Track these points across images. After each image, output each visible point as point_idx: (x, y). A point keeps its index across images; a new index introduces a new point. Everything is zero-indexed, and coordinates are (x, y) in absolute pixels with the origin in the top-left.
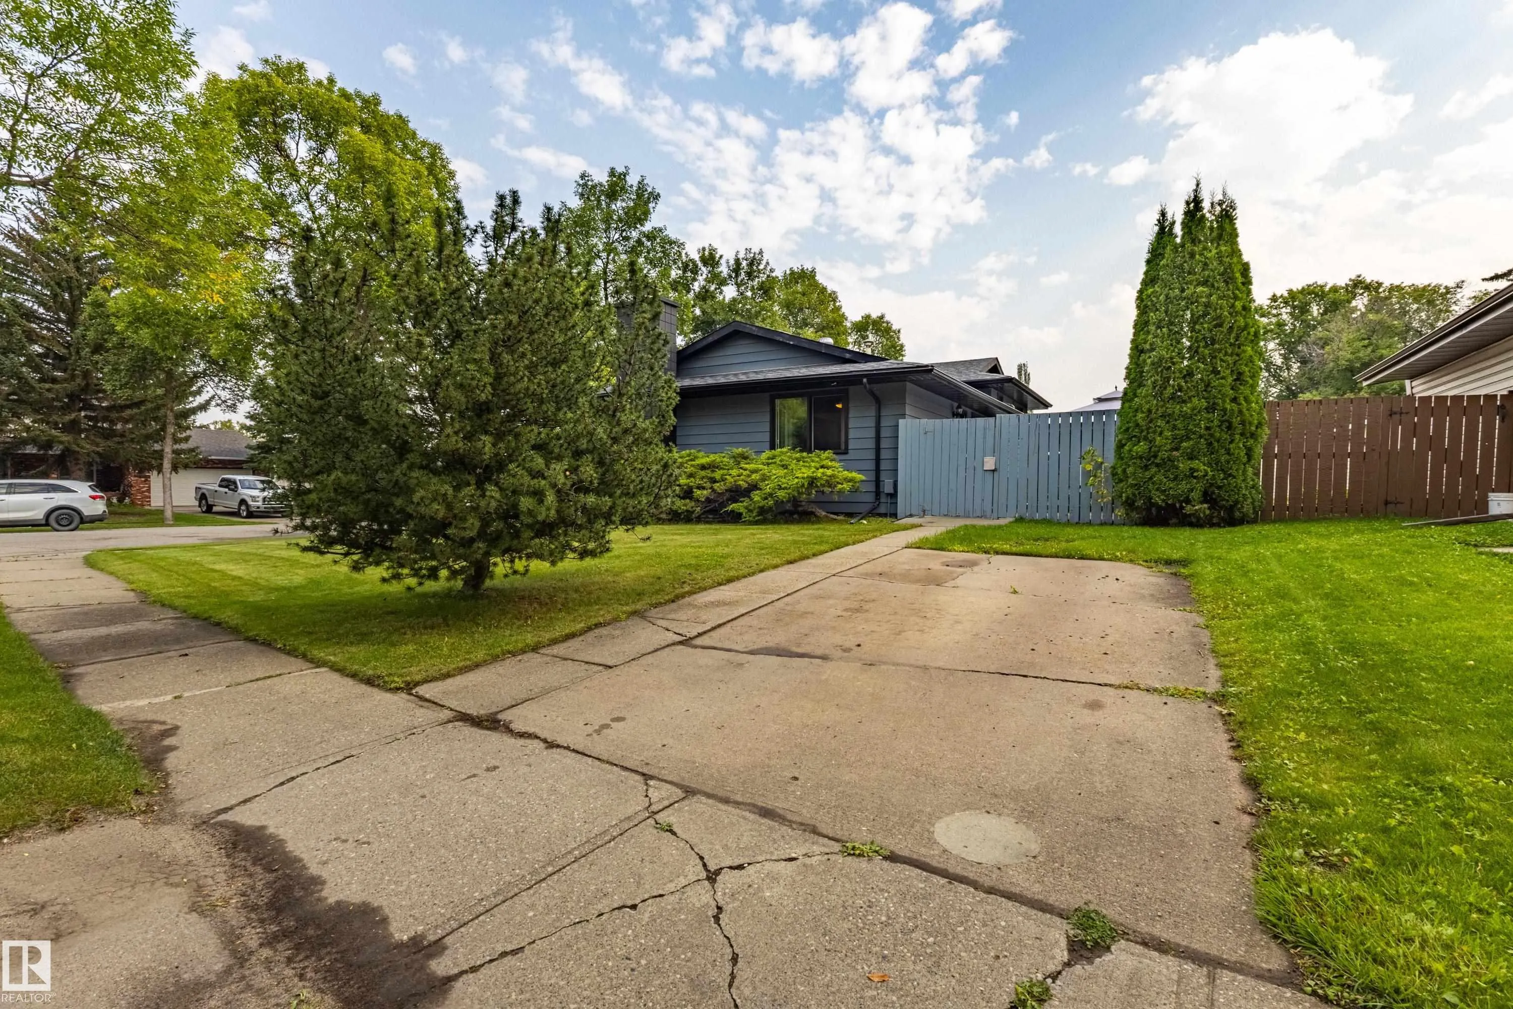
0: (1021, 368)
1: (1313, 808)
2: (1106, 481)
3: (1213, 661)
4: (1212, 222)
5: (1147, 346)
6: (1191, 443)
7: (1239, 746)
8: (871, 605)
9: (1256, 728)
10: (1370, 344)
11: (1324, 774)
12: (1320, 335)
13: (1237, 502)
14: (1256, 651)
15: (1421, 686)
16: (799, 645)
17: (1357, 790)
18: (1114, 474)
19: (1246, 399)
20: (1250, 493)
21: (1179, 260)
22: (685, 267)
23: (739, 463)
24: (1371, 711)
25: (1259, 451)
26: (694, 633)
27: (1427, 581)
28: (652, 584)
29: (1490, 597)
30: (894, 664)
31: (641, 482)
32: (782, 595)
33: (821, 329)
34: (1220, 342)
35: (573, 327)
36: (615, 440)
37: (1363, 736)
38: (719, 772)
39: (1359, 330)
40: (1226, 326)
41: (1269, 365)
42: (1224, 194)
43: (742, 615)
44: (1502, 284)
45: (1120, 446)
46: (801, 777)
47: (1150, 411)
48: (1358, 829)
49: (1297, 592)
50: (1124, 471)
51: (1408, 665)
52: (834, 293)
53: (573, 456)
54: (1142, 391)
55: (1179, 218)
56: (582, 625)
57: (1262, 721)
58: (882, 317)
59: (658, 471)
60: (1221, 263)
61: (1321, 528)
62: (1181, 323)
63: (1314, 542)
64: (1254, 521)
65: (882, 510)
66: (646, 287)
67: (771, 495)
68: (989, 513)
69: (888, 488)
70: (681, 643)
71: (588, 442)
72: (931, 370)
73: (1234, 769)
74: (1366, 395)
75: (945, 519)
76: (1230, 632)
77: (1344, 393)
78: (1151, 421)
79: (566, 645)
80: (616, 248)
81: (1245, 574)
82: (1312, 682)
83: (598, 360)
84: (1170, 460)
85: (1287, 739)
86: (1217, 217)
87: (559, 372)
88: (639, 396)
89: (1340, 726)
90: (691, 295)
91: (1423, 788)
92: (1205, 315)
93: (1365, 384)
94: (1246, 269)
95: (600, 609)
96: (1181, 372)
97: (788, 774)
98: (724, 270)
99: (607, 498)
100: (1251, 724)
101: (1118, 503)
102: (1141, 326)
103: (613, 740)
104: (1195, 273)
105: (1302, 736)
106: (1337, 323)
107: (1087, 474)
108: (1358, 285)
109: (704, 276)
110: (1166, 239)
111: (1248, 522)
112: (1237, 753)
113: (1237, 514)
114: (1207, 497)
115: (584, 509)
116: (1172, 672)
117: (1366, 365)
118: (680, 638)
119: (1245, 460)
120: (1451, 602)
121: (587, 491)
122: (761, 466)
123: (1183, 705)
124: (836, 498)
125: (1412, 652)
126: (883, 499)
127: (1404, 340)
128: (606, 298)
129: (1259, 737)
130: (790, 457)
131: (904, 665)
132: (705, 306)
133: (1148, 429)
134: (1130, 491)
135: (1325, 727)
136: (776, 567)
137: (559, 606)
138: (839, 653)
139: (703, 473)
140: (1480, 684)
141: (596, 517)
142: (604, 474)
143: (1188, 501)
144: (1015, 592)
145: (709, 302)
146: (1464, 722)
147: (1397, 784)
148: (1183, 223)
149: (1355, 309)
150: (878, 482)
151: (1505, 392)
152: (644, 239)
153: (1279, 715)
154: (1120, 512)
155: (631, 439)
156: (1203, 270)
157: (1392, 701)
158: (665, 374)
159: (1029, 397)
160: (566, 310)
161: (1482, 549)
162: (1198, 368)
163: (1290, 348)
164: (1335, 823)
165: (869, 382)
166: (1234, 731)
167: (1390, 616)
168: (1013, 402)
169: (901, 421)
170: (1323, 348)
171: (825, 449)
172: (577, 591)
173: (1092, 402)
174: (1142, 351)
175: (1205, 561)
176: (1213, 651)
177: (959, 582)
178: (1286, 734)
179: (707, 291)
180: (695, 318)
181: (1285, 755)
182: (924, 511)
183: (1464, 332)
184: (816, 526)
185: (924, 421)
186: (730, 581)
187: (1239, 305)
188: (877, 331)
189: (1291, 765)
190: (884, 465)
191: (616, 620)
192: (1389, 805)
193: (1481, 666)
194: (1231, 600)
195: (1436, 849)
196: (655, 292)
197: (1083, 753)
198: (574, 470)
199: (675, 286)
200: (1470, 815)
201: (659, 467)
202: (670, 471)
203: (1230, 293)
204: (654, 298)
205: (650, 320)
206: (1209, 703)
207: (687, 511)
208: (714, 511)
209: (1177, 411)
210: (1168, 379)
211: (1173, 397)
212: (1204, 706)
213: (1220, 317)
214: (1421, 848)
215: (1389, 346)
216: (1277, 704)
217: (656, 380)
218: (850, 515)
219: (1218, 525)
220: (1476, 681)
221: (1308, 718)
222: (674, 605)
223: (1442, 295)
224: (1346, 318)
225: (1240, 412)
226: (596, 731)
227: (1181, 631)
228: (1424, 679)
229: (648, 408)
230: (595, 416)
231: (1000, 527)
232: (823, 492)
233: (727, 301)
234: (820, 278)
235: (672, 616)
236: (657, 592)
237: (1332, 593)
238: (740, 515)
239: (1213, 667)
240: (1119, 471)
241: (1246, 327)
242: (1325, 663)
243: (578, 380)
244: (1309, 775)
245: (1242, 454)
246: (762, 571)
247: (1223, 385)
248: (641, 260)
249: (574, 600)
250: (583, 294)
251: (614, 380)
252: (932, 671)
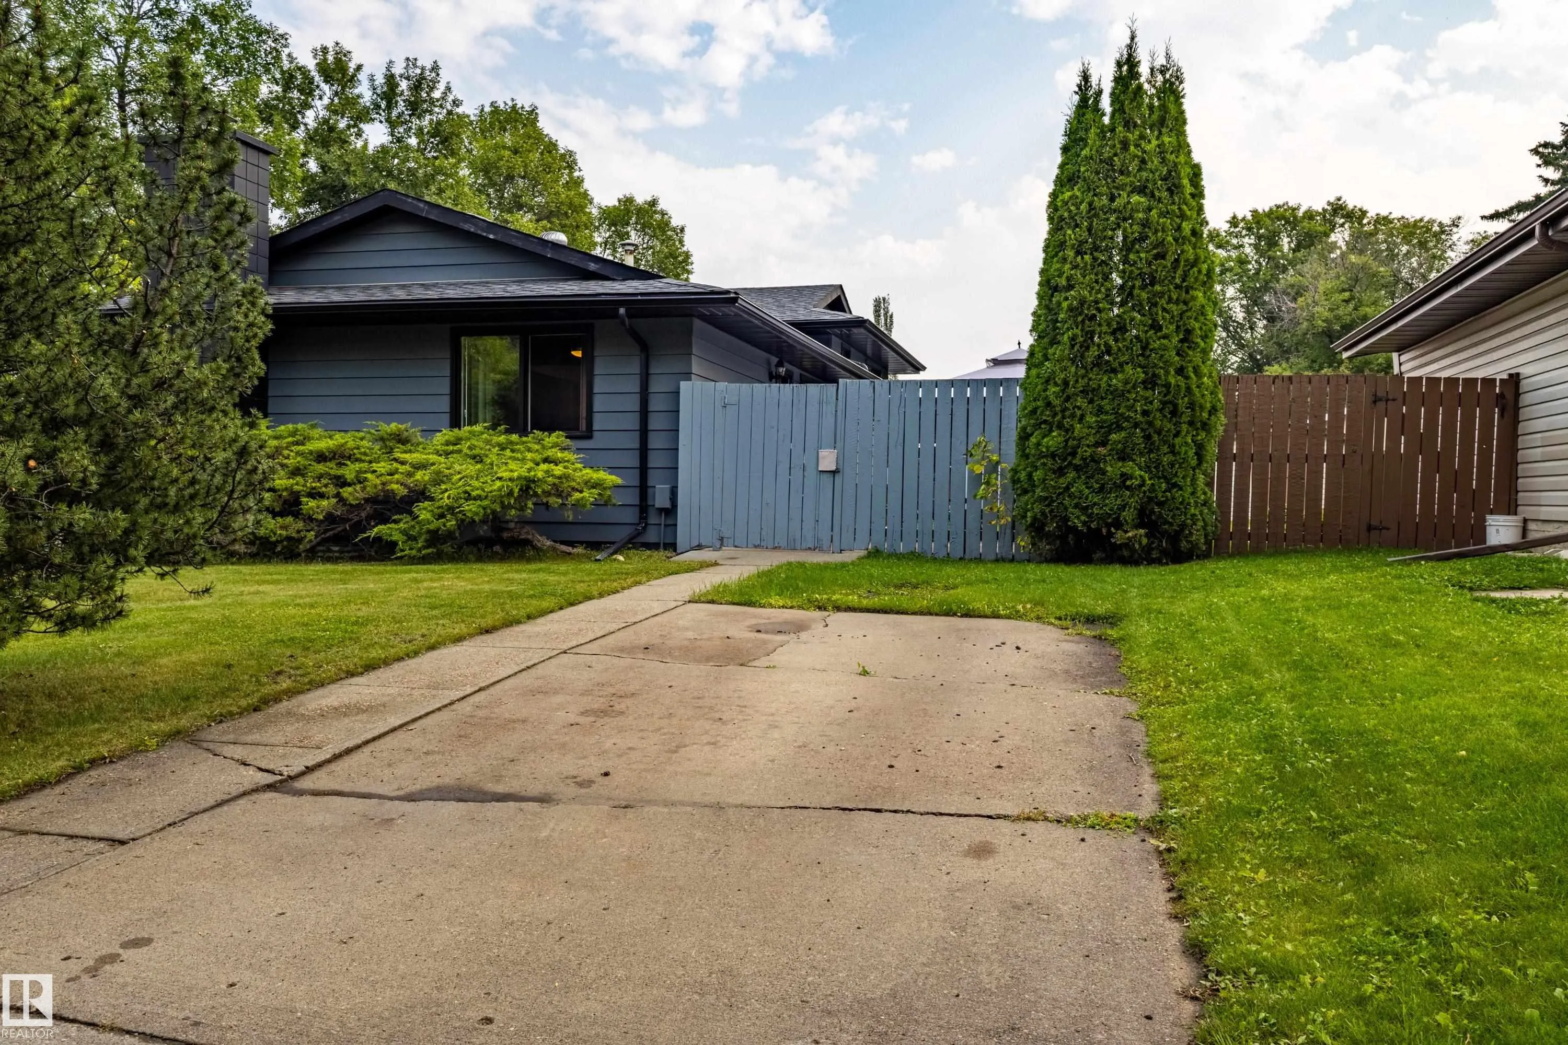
0: (880, 305)
1: (1273, 980)
2: (1003, 493)
3: (1148, 770)
4: (1151, 97)
5: (1063, 282)
6: (1123, 434)
7: (1180, 897)
8: (629, 702)
9: (1203, 866)
10: (1352, 298)
11: (1288, 928)
12: (1291, 280)
13: (1183, 526)
14: (1205, 751)
15: (1405, 790)
16: (498, 779)
17: (1327, 947)
18: (1015, 481)
19: (1196, 370)
20: (1201, 513)
21: (1107, 152)
22: (288, 81)
23: (391, 451)
24: (1346, 831)
25: (1213, 449)
26: (298, 767)
27: (1414, 638)
28: (214, 677)
29: (1485, 661)
30: (666, 803)
31: (193, 482)
32: (469, 690)
33: (546, 215)
34: (1161, 282)
35: (47, 174)
36: (137, 401)
37: (1337, 867)
38: (343, 1025)
39: (1338, 277)
40: (1171, 258)
41: (1228, 320)
42: (1168, 57)
43: (394, 730)
44: (1502, 226)
45: (1024, 437)
46: (498, 1017)
47: (1066, 383)
48: (1328, 1005)
49: (1258, 660)
50: (1030, 476)
51: (1391, 761)
52: (571, 153)
53: (45, 430)
54: (1056, 352)
55: (1107, 86)
56: (61, 763)
57: (1210, 857)
58: (653, 203)
59: (227, 462)
60: (1163, 161)
61: (1288, 565)
62: (1108, 249)
63: (1280, 587)
64: (1205, 556)
65: (652, 536)
66: (204, 109)
67: (451, 509)
68: (826, 542)
69: (661, 499)
70: (270, 787)
71: (78, 403)
72: (735, 300)
73: (1174, 932)
74: (1347, 372)
75: (754, 553)
76: (1171, 726)
77: (1321, 368)
78: (1068, 399)
79: (23, 804)
80: (145, 30)
81: (1193, 636)
82: (1275, 794)
83: (102, 243)
84: (1093, 460)
85: (1241, 880)
86: (1159, 91)
87: (14, 261)
88: (189, 317)
89: (1309, 856)
90: (299, 134)
91: (1406, 936)
92: (1143, 238)
93: (1345, 355)
94: (1196, 173)
95: (99, 731)
96: (1109, 325)
97: (474, 1014)
98: (364, 92)
99: (118, 513)
100: (1197, 862)
101: (1021, 527)
102: (1053, 248)
103: (125, 985)
104: (1128, 174)
105: (1262, 875)
106: (1312, 266)
107: (976, 480)
108: (1337, 208)
109: (326, 101)
110: (1089, 116)
111: (1198, 557)
112: (1178, 908)
113: (1184, 544)
114: (1145, 519)
115: (68, 532)
116: (1092, 789)
117: (1347, 328)
118: (270, 779)
119: (1194, 462)
120: (1442, 669)
121: (74, 499)
122: (433, 458)
123: (1105, 841)
124: (570, 516)
125: (1396, 743)
126: (653, 519)
127: (1392, 295)
128: (124, 125)
129: (1206, 881)
130: (488, 442)
131: (683, 804)
132: (326, 157)
133: (1063, 411)
134: (1037, 508)
135: (1288, 859)
136: (459, 639)
137: (12, 728)
138: (572, 790)
139: (321, 468)
140: (1473, 782)
141: (95, 550)
142: (112, 467)
143: (1118, 524)
144: (865, 673)
145: (335, 150)
146: (1454, 837)
147: (1375, 933)
148: (1112, 94)
149: (1334, 246)
150: (644, 489)
151: (1505, 376)
152: (204, 19)
153: (1233, 845)
154: (1023, 541)
155: (171, 399)
156: (1140, 170)
157: (1371, 813)
158: (244, 278)
159: (891, 354)
160: (31, 140)
161: (1477, 594)
162: (1132, 319)
163: (1253, 298)
164: (1299, 999)
165: (629, 314)
166: (1175, 875)
167: (1372, 692)
168: (867, 359)
169: (683, 384)
170: (1294, 300)
171: (550, 429)
172: (50, 696)
173: (984, 365)
174: (1056, 289)
175: (1141, 615)
176: (1149, 755)
177: (777, 658)
178: (1241, 874)
179: (332, 129)
180: (308, 178)
181: (1240, 905)
182: (722, 539)
183: (1460, 288)
184: (533, 566)
185: (722, 385)
186: (370, 667)
187: (1187, 227)
188: (644, 226)
189: (1247, 919)
190: (655, 460)
191: (136, 749)
192: (1365, 964)
193: (1475, 756)
194: (1174, 675)
195: (1419, 1021)
196: (223, 119)
197: (963, 929)
198: (47, 457)
199: (267, 113)
200: (1459, 968)
201: (229, 454)
202: (252, 462)
203: (1175, 207)
204: (220, 133)
205: (211, 173)
206: (1142, 834)
207: (289, 538)
208: (338, 539)
209: (1103, 385)
210: (1092, 333)
211: (1098, 363)
212: (1136, 839)
213: (1162, 243)
214: (1402, 1022)
215: (1375, 303)
216: (1230, 830)
217: (225, 290)
218: (596, 546)
219: (1158, 562)
220: (1468, 779)
221: (1269, 847)
222: (258, 717)
223: (1436, 235)
224: (1323, 258)
225: (1188, 389)
226: (87, 970)
227: (1107, 725)
228: (1409, 780)
229: (207, 342)
230: (94, 352)
231: (843, 565)
232: (547, 505)
233: (371, 149)
234: (545, 125)
235: (255, 737)
236: (224, 693)
237: (1302, 661)
238: (392, 546)
239: (1148, 779)
240: (1023, 476)
241: (1195, 263)
242: (1292, 764)
243: (57, 280)
244: (1268, 931)
245: (1191, 453)
246: (432, 648)
247: (1165, 348)
248: (198, 58)
249: (43, 715)
250: (69, 111)
251: (136, 285)
252: (731, 811)
